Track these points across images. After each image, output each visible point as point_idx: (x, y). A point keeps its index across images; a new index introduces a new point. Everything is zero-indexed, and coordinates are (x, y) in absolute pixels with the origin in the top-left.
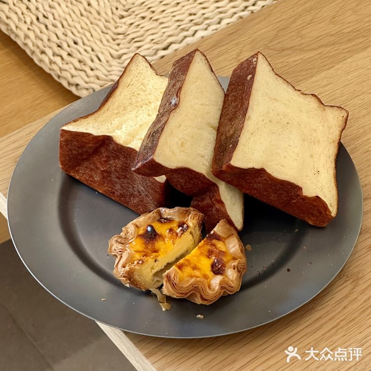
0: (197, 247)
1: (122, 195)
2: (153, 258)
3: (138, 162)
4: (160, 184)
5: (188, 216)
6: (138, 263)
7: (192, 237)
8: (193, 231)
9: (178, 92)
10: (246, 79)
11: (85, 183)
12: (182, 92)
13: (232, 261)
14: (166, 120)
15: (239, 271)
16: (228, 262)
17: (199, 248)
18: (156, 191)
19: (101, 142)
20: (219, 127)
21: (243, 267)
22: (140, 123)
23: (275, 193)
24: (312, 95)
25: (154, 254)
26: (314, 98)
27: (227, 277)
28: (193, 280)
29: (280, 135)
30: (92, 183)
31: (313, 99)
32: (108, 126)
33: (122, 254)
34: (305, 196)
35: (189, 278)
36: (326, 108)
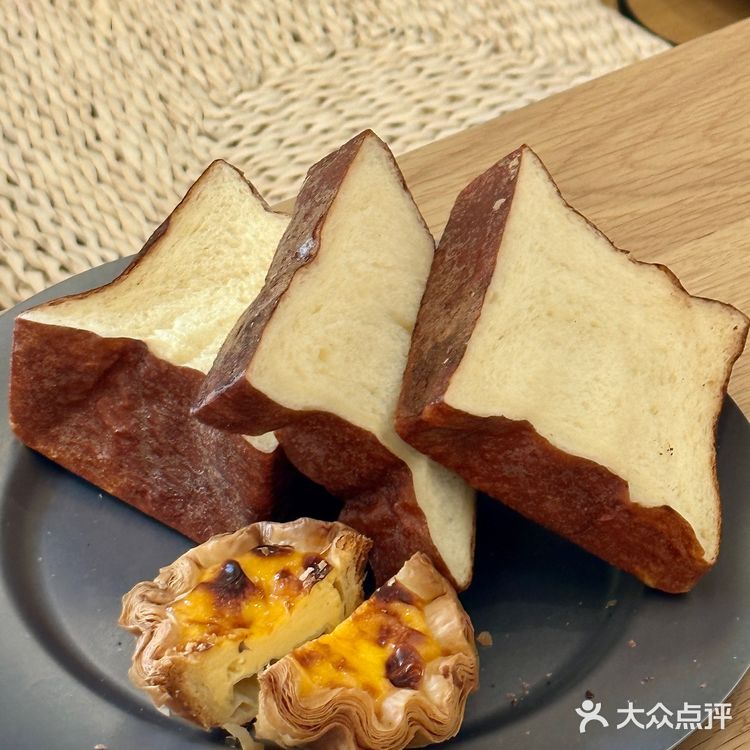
0: (350, 618)
1: (165, 498)
2: (235, 640)
3: (207, 393)
4: (261, 458)
5: (331, 542)
6: (194, 649)
7: (338, 597)
8: (340, 579)
9: (316, 229)
10: (490, 209)
11: (73, 469)
12: (328, 227)
13: (440, 658)
14: (283, 289)
15: (458, 684)
16: (431, 659)
17: (357, 619)
18: (250, 478)
19: (116, 357)
20: (417, 324)
21: (471, 677)
22: (218, 318)
23: (559, 493)
24: (658, 266)
25: (239, 631)
26: (663, 273)
27: (425, 694)
28: (336, 692)
29: (572, 350)
30: (91, 469)
31: (660, 276)
32: (136, 320)
33: (153, 627)
34: (636, 505)
35: (328, 689)
36: (693, 302)
